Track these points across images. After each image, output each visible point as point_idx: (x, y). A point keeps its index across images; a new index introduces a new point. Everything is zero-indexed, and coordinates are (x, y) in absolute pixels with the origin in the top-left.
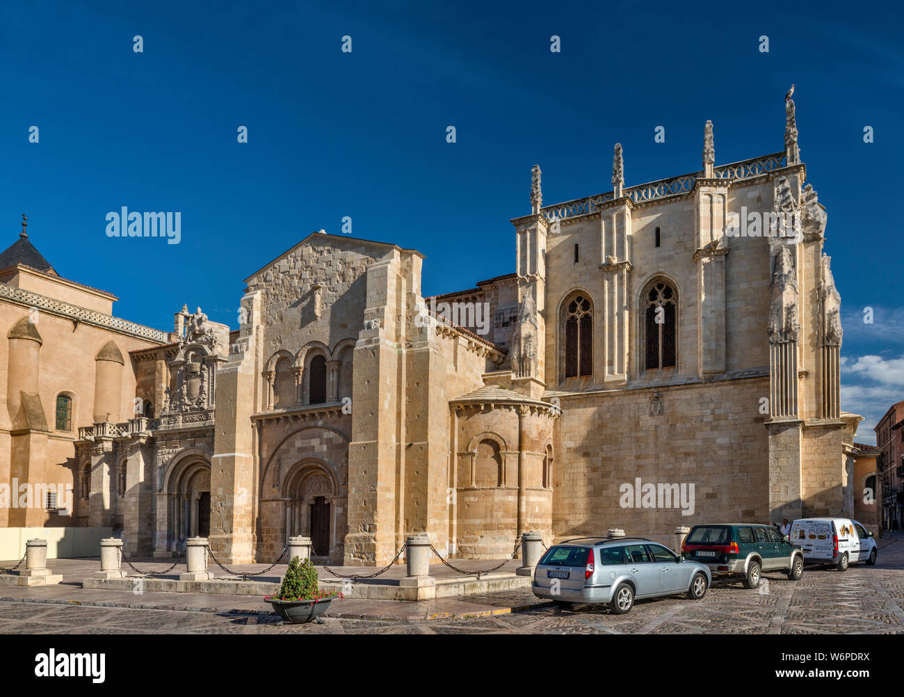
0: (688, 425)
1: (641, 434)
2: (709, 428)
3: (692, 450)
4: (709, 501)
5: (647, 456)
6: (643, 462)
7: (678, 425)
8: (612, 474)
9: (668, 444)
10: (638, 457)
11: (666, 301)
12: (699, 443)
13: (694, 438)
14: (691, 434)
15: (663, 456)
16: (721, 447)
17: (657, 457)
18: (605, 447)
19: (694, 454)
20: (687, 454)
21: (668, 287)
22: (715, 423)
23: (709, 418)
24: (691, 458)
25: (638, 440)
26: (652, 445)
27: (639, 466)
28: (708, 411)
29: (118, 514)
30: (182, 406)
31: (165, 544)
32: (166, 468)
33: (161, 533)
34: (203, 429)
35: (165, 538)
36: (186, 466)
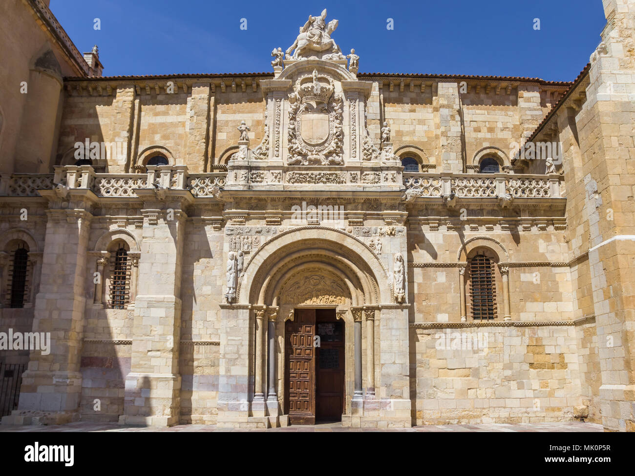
29: (91, 337)
30: (286, 154)
31: (244, 401)
32: (249, 257)
33: (233, 382)
34: (350, 196)
35: (243, 392)
36: (287, 260)
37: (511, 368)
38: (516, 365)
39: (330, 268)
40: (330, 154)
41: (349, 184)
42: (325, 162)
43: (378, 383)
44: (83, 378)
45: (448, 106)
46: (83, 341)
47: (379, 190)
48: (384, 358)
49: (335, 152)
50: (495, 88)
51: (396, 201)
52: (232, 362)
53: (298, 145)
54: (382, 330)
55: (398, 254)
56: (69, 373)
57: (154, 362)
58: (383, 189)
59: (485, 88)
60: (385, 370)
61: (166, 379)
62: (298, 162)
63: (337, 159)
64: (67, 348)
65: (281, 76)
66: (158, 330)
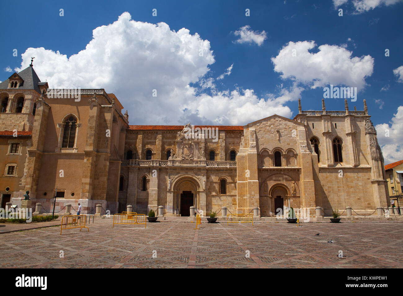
0: (351, 179)
1: (338, 180)
2: (356, 180)
3: (353, 186)
4: (358, 200)
5: (341, 187)
6: (339, 189)
7: (348, 179)
8: (331, 192)
9: (346, 184)
10: (338, 187)
11: (338, 143)
12: (354, 184)
13: (353, 182)
14: (352, 182)
15: (345, 187)
16: (360, 186)
17: (343, 187)
18: (328, 183)
19: (353, 187)
20: (351, 187)
21: (338, 140)
22: (358, 179)
23: (356, 178)
24: (353, 188)
25: (338, 182)
26: (342, 184)
27: (339, 190)
28: (356, 176)
29: (139, 197)
30: (181, 158)
31: (172, 211)
32: (173, 181)
33: (170, 207)
34: (194, 167)
35: (172, 209)
36: (181, 181)
37: (228, 205)
38: (230, 204)
39: (190, 182)
40: (190, 157)
41: (194, 164)
42: (189, 159)
43: (200, 207)
44: (137, 206)
45: (222, 138)
46: (137, 198)
47: (201, 166)
48: (201, 202)
49: (191, 157)
50: (235, 132)
51: (204, 169)
52: (170, 203)
53: (184, 156)
54: (201, 196)
55: (204, 180)
56: (135, 205)
57: (153, 203)
58: (202, 166)
59: (232, 132)
60: (201, 205)
61: (156, 206)
62: (183, 159)
63: (192, 159)
64: (135, 200)
65: (180, 140)
66: (154, 196)
